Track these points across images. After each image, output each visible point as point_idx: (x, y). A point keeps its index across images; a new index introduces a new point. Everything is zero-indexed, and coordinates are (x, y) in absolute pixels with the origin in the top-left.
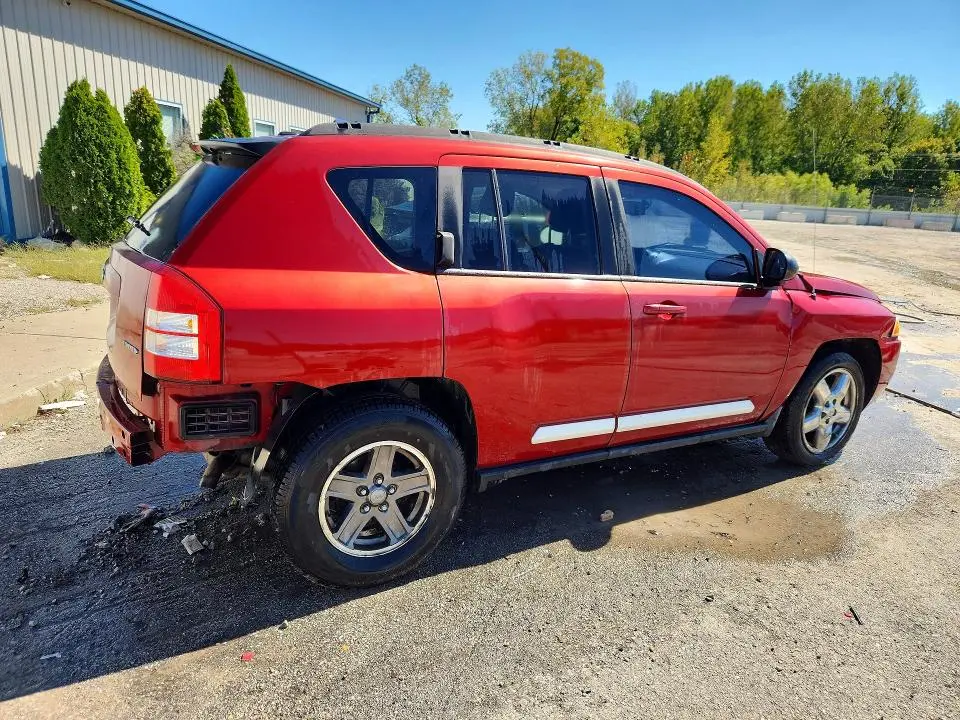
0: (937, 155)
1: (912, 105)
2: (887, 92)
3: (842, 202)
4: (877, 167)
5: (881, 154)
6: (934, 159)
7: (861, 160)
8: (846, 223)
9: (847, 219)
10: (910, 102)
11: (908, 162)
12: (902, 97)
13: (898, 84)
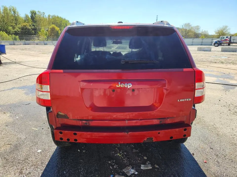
0: (28, 27)
1: (18, 14)
2: (10, 10)
3: (15, 39)
4: (15, 30)
5: (15, 26)
6: (28, 28)
7: (10, 28)
8: (20, 45)
9: (20, 44)
10: (17, 13)
11: (22, 29)
12: (14, 12)
13: (12, 8)
